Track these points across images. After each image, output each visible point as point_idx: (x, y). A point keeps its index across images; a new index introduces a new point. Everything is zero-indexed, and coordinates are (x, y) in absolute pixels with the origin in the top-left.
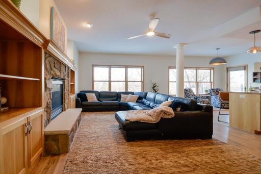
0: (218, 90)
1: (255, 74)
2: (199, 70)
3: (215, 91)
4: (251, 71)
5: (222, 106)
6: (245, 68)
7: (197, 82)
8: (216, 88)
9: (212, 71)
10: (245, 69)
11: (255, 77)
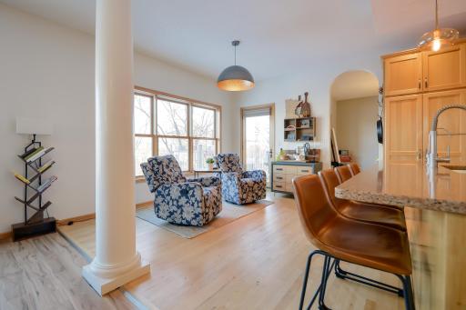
0: (231, 158)
1: (287, 123)
2: (195, 108)
3: (227, 160)
4: (281, 116)
5: (242, 199)
6: (270, 110)
7: (190, 139)
8: (226, 152)
9: (218, 114)
10: (271, 114)
11: (288, 129)
